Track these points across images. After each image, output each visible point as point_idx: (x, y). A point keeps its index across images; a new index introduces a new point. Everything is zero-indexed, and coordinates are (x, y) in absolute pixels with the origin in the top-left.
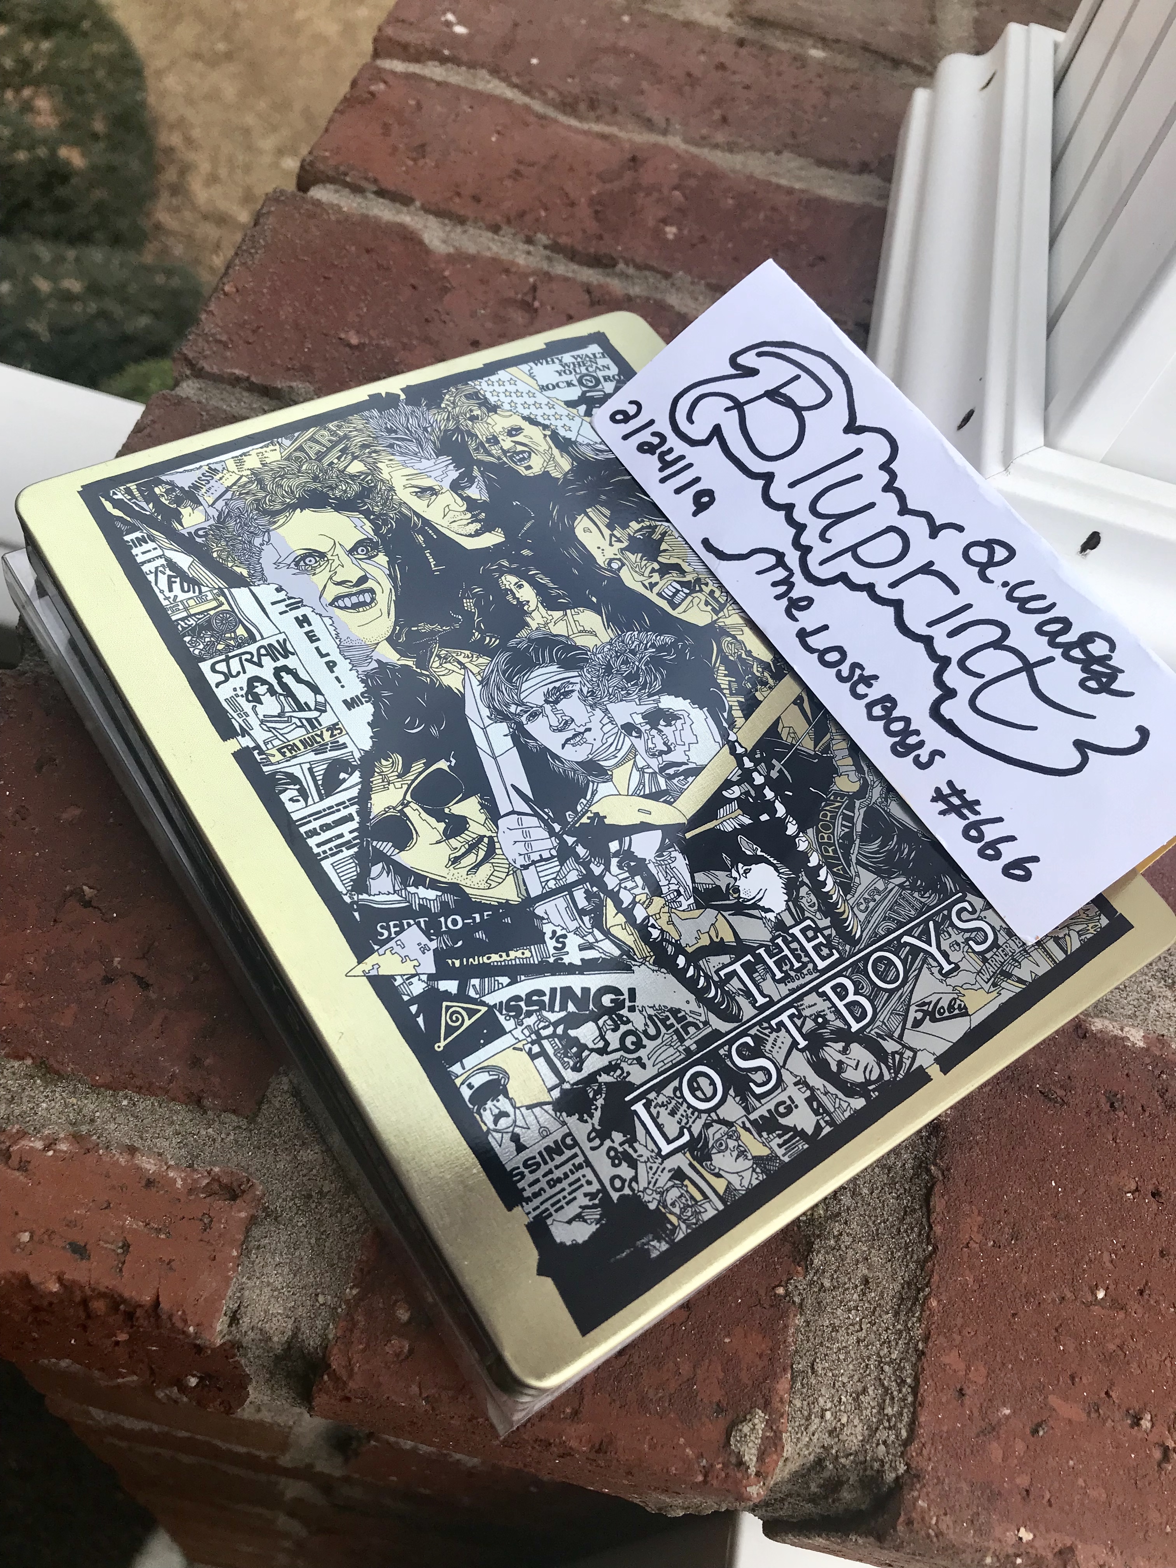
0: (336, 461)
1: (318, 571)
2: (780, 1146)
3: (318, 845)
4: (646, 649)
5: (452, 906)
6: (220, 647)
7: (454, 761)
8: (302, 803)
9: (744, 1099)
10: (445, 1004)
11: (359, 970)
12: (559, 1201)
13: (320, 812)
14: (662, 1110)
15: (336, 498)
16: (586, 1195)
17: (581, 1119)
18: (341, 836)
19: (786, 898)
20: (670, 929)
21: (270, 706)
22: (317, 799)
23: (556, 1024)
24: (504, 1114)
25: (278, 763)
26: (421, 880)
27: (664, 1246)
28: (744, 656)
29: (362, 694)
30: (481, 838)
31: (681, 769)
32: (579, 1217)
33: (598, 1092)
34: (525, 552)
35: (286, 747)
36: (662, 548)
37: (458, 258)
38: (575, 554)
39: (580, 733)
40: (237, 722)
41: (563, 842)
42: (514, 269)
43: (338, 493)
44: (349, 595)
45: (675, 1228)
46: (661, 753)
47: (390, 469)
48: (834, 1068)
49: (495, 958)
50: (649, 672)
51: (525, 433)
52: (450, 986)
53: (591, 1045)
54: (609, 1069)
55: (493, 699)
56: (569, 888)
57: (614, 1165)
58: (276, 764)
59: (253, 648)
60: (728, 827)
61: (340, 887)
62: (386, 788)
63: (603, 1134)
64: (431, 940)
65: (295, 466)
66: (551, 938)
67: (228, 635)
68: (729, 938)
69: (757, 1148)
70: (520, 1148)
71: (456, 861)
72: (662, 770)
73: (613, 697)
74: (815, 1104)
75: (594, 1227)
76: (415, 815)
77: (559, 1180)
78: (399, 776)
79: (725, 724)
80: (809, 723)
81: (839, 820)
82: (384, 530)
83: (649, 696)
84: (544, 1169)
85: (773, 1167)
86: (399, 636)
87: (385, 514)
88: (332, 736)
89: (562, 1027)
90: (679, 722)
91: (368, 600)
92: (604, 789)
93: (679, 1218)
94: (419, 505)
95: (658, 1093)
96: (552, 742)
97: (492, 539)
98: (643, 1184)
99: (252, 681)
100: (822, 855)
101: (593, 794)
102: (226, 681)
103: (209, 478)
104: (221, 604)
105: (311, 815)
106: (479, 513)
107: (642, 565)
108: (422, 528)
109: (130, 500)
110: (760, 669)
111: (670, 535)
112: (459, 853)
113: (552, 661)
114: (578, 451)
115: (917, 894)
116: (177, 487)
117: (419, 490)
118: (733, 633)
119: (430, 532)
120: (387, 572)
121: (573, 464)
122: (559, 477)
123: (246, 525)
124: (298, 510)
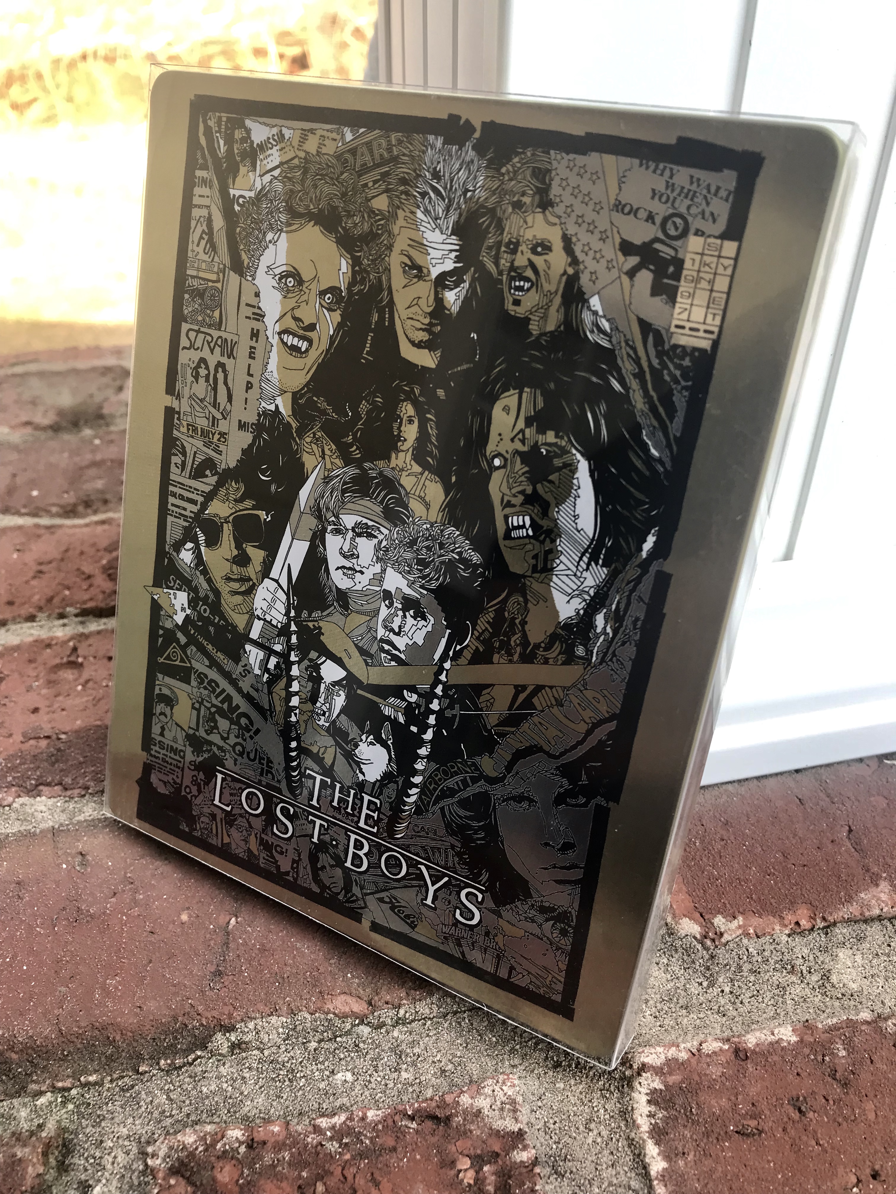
0: (370, 184)
1: (290, 295)
2: (264, 858)
3: (173, 505)
4: (453, 551)
5: (210, 601)
6: (200, 318)
7: (269, 519)
8: (180, 471)
10: (174, 644)
11: (150, 589)
12: (162, 769)
13: (184, 485)
14: (228, 789)
16: (173, 779)
17: (193, 752)
18: (185, 509)
19: (379, 778)
20: (303, 726)
21: (201, 389)
23: (213, 706)
24: (165, 715)
25: (183, 433)
26: (205, 572)
28: (517, 621)
30: (250, 579)
32: (165, 783)
33: (209, 751)
34: (441, 393)
35: (193, 426)
38: (475, 425)
40: (178, 385)
41: (288, 625)
44: (295, 335)
45: (196, 829)
47: (404, 224)
48: (319, 865)
49: (210, 647)
50: (438, 570)
52: (183, 640)
53: (221, 731)
55: (323, 497)
56: (270, 652)
57: (192, 782)
58: (180, 433)
59: (215, 334)
60: (387, 711)
62: (223, 502)
63: (197, 768)
64: (189, 608)
65: (338, 170)
67: (209, 311)
68: (328, 761)
70: (162, 734)
72: (382, 640)
74: (295, 865)
75: (168, 792)
76: (227, 531)
77: (168, 763)
78: (235, 500)
79: (451, 653)
80: (510, 709)
81: (458, 778)
82: (356, 289)
83: (421, 587)
84: (164, 752)
86: (302, 396)
87: (368, 273)
88: (219, 440)
89: (214, 709)
90: (423, 623)
91: (303, 349)
92: (337, 617)
93: (200, 828)
94: (400, 280)
95: (232, 781)
97: (429, 358)
98: (198, 801)
99: (203, 360)
101: (328, 615)
102: (189, 349)
103: (274, 143)
104: (217, 281)
105: (179, 483)
106: (437, 325)
107: (520, 480)
108: (384, 307)
109: (216, 132)
110: (518, 642)
111: (570, 471)
112: (233, 577)
113: (381, 502)
114: (578, 314)
115: (456, 859)
116: (250, 138)
117: (410, 263)
118: (529, 597)
119: (387, 316)
120: (331, 333)
121: (559, 327)
122: (534, 333)
123: (272, 213)
124: (312, 223)
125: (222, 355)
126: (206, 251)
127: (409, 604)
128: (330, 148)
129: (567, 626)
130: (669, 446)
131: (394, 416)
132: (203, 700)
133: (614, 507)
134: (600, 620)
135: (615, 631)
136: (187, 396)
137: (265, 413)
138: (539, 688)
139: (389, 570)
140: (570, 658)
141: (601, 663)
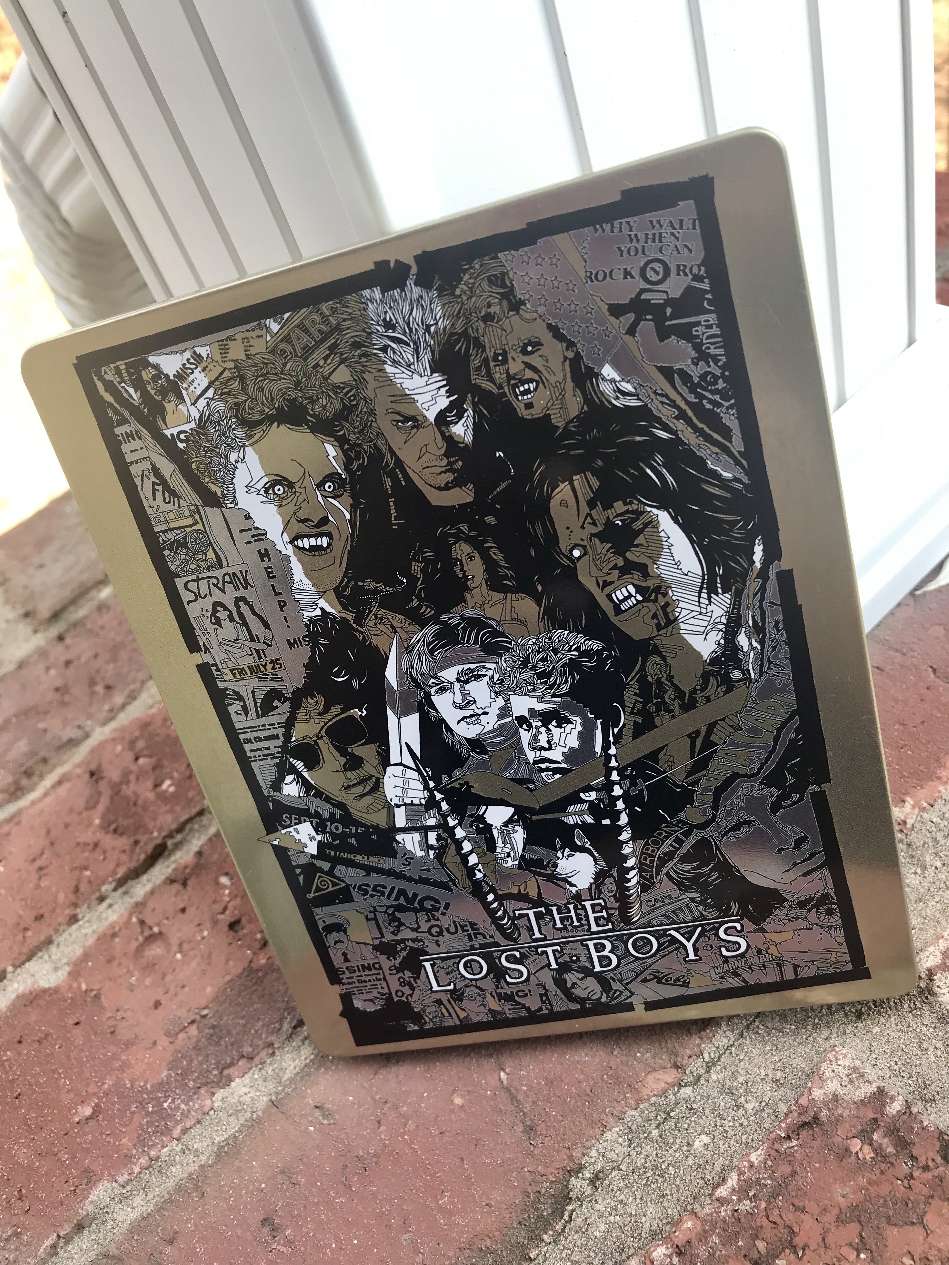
0: (321, 363)
1: (284, 502)
2: (510, 1009)
3: (251, 751)
4: (569, 650)
5: (338, 817)
6: (193, 567)
7: (365, 712)
9: (498, 981)
10: (318, 874)
11: (266, 840)
13: (255, 727)
14: (442, 970)
15: (313, 415)
17: (388, 958)
18: (268, 748)
19: (592, 881)
21: (229, 630)
23: (388, 907)
24: (341, 942)
25: (229, 681)
27: (416, 1028)
28: (663, 680)
30: (371, 777)
32: (372, 1000)
33: (405, 949)
34: (489, 519)
35: (237, 669)
36: (637, 543)
38: (540, 532)
39: (477, 714)
40: (201, 640)
41: (432, 796)
44: (309, 536)
45: (426, 1023)
46: (542, 748)
47: (377, 385)
48: (569, 985)
49: (359, 858)
51: (542, 351)
52: (326, 866)
53: (408, 925)
54: (414, 940)
55: (412, 667)
57: (400, 985)
58: (226, 682)
59: (219, 573)
60: (571, 820)
61: (262, 784)
62: (307, 722)
63: (399, 969)
64: (318, 834)
65: (279, 364)
66: (403, 857)
68: (533, 893)
70: (346, 960)
71: (348, 787)
72: (536, 762)
74: (544, 998)
75: (379, 1007)
76: (325, 746)
77: (365, 981)
78: (320, 714)
79: (611, 739)
80: (692, 757)
81: (670, 841)
82: (355, 466)
83: (552, 697)
84: (357, 974)
85: (499, 1017)
86: (345, 588)
87: (360, 445)
88: (273, 668)
89: (392, 909)
90: (570, 726)
91: (325, 545)
93: (430, 1019)
95: (443, 961)
96: (452, 717)
98: (415, 997)
99: (216, 604)
100: (640, 861)
101: (470, 767)
102: (196, 600)
103: (193, 367)
104: (196, 523)
105: (248, 728)
106: (457, 461)
107: (606, 558)
108: (393, 469)
109: (120, 383)
110: (673, 697)
111: (653, 527)
112: (352, 783)
113: (476, 642)
114: (596, 389)
115: (701, 908)
116: (163, 373)
117: (401, 418)
118: (664, 654)
119: (400, 476)
120: (348, 516)
121: (582, 408)
122: (559, 424)
123: (224, 434)
124: (276, 424)
125: (237, 588)
126: (167, 501)
127: (546, 718)
128: (259, 347)
129: (714, 661)
130: (737, 463)
131: (450, 562)
132: (374, 908)
133: (711, 539)
134: (742, 640)
135: (762, 642)
136: (215, 644)
137: (312, 621)
138: (712, 727)
139: (514, 698)
140: (729, 685)
141: (761, 676)
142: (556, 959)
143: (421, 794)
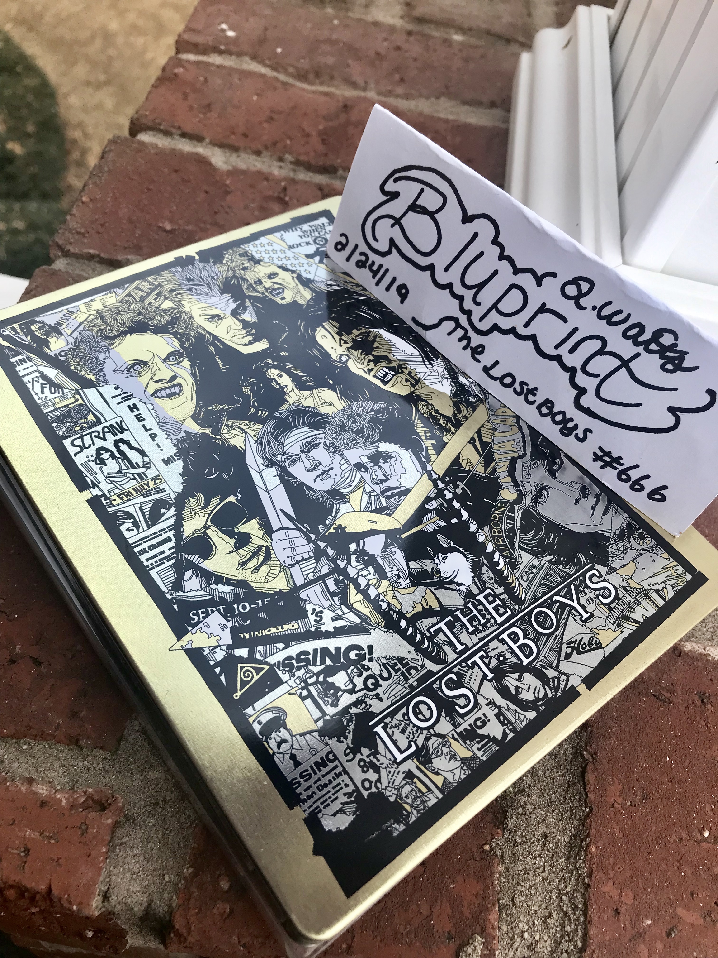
0: (153, 301)
1: (143, 374)
2: (479, 749)
3: (148, 560)
4: (368, 412)
5: (242, 596)
6: (77, 429)
7: (240, 496)
8: (135, 532)
9: (452, 718)
10: (239, 665)
11: (178, 646)
12: (326, 800)
13: (148, 537)
14: (395, 730)
15: (154, 326)
16: (345, 794)
17: (339, 741)
18: (163, 552)
20: (394, 602)
21: (112, 466)
22: (145, 528)
23: (318, 674)
24: (284, 741)
26: (219, 579)
27: (402, 827)
28: (433, 413)
29: (175, 454)
30: (260, 547)
31: (396, 491)
32: (341, 811)
33: (350, 721)
34: (283, 354)
36: (374, 346)
37: (235, 172)
38: (316, 353)
39: (326, 471)
40: (89, 479)
41: (317, 547)
42: (271, 178)
43: (155, 322)
44: (165, 389)
45: (409, 813)
46: (382, 481)
47: (190, 305)
49: (273, 630)
50: (370, 428)
51: (280, 276)
53: (343, 687)
54: (356, 704)
55: (265, 452)
56: (323, 578)
57: (364, 772)
59: (99, 428)
60: (430, 529)
61: (163, 588)
62: (193, 518)
63: (355, 750)
64: (228, 621)
65: (126, 306)
66: (312, 614)
67: (82, 420)
68: (435, 605)
69: (463, 752)
70: (297, 764)
72: (383, 493)
73: (347, 446)
74: (502, 718)
75: (352, 817)
76: (213, 534)
77: (326, 785)
78: (202, 508)
79: (424, 460)
80: (480, 455)
81: (505, 519)
82: (187, 345)
83: (371, 444)
84: (314, 778)
85: (475, 765)
86: (199, 414)
87: (188, 334)
88: (155, 484)
89: (322, 676)
90: (393, 460)
91: (177, 391)
92: (344, 508)
93: (411, 806)
94: (210, 327)
95: (392, 718)
96: (307, 478)
97: (261, 346)
98: (385, 783)
99: (99, 450)
100: (495, 544)
101: (337, 513)
102: (82, 451)
103: (68, 318)
104: (77, 400)
105: (142, 539)
106: (251, 330)
107: (362, 357)
108: (213, 341)
109: (15, 335)
110: (445, 422)
111: (379, 337)
112: (246, 559)
113: (304, 424)
114: (315, 286)
115: (561, 567)
116: (47, 325)
117: (210, 316)
118: (425, 399)
119: (219, 343)
120: (190, 371)
121: (312, 294)
122: (303, 303)
123: (94, 346)
124: (129, 334)
126: (53, 391)
127: (374, 459)
129: (455, 394)
131: (267, 382)
132: (305, 681)
134: (463, 380)
136: (102, 479)
137: (180, 441)
138: (479, 432)
140: (473, 406)
141: (486, 396)
142: (487, 666)
143: (307, 548)
